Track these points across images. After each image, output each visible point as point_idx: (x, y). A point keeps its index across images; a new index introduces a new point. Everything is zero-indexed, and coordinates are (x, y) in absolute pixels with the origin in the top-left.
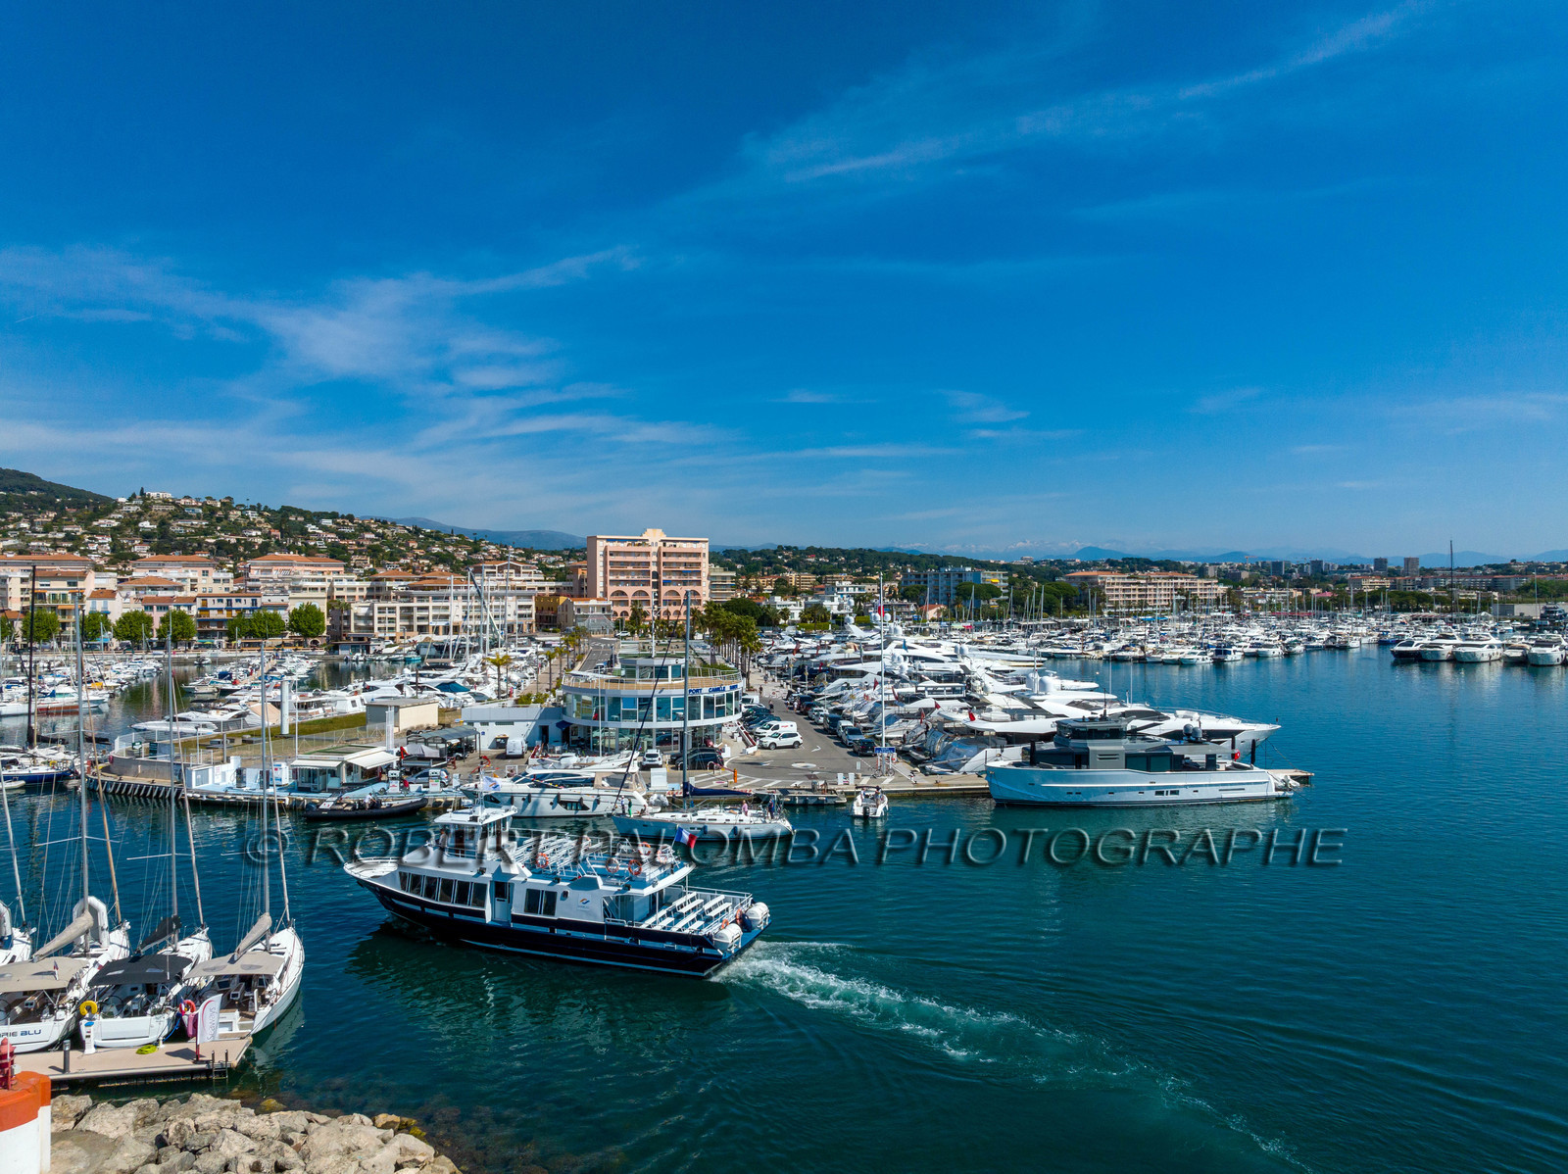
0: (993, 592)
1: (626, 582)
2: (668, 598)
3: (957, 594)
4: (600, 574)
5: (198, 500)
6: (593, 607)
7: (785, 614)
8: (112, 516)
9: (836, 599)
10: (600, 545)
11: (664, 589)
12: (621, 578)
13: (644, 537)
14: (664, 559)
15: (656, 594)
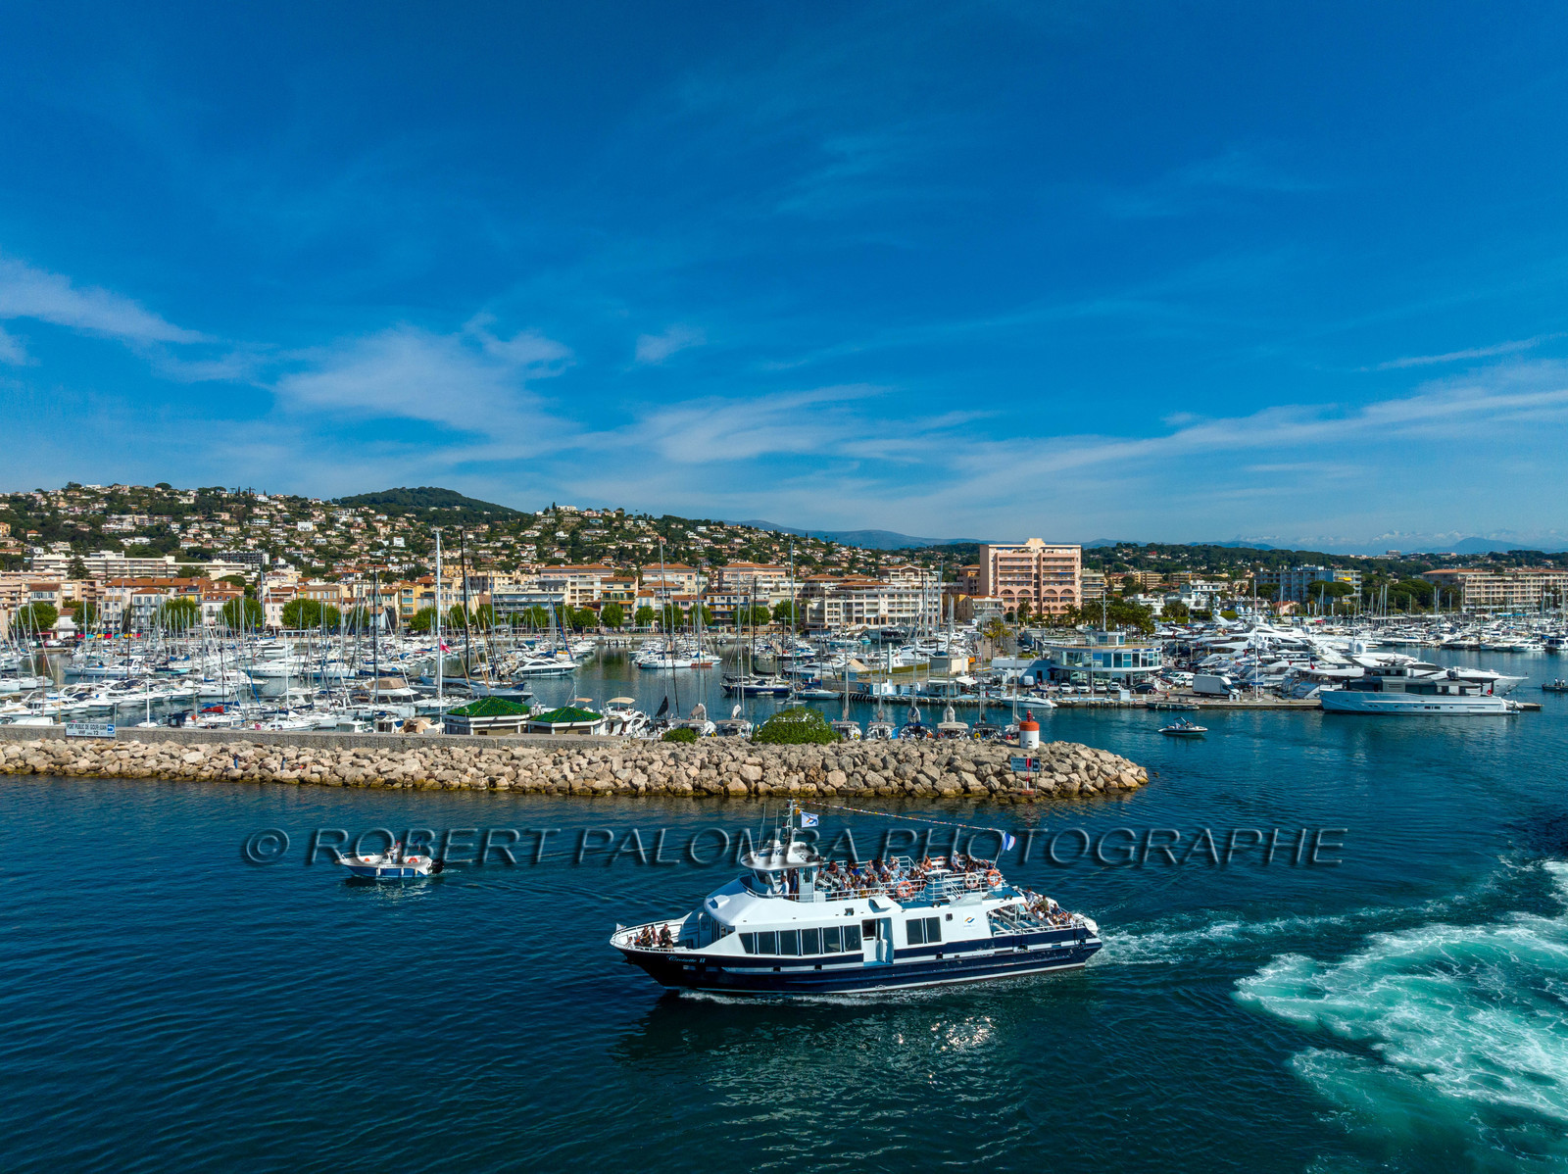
0: (1345, 589)
1: (1012, 582)
2: (1048, 595)
3: (1310, 592)
4: (991, 576)
5: (597, 512)
6: (988, 603)
7: (1150, 608)
8: (534, 527)
9: (1193, 596)
10: (992, 552)
11: (1044, 588)
12: (1009, 579)
13: (1027, 545)
14: (1043, 563)
15: (1037, 593)
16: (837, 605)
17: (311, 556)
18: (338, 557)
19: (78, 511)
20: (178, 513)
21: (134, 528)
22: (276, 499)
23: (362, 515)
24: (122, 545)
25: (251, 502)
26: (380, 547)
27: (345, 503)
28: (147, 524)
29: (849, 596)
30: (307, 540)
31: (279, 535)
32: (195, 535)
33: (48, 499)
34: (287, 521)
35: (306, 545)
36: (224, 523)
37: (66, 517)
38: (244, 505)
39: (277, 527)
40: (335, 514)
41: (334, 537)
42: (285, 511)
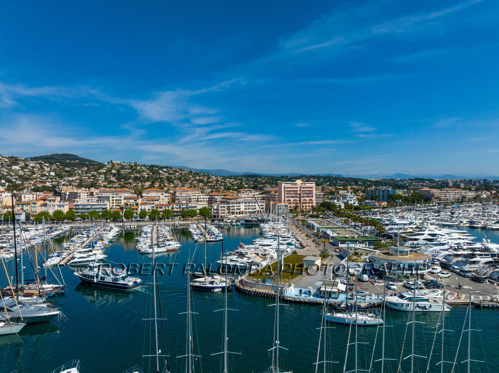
0: (400, 197)
1: (291, 197)
2: (303, 201)
4: (283, 194)
5: (127, 163)
6: (283, 205)
8: (104, 169)
10: (283, 185)
11: (302, 199)
12: (289, 195)
13: (296, 182)
14: (302, 189)
15: (300, 201)
16: (224, 207)
17: (16, 179)
18: (27, 179)
22: (4, 157)
23: (39, 164)
26: (45, 175)
27: (32, 159)
29: (228, 203)
30: (16, 173)
34: (8, 166)
35: (15, 175)
39: (4, 168)
40: (28, 163)
41: (27, 172)
42: (8, 162)
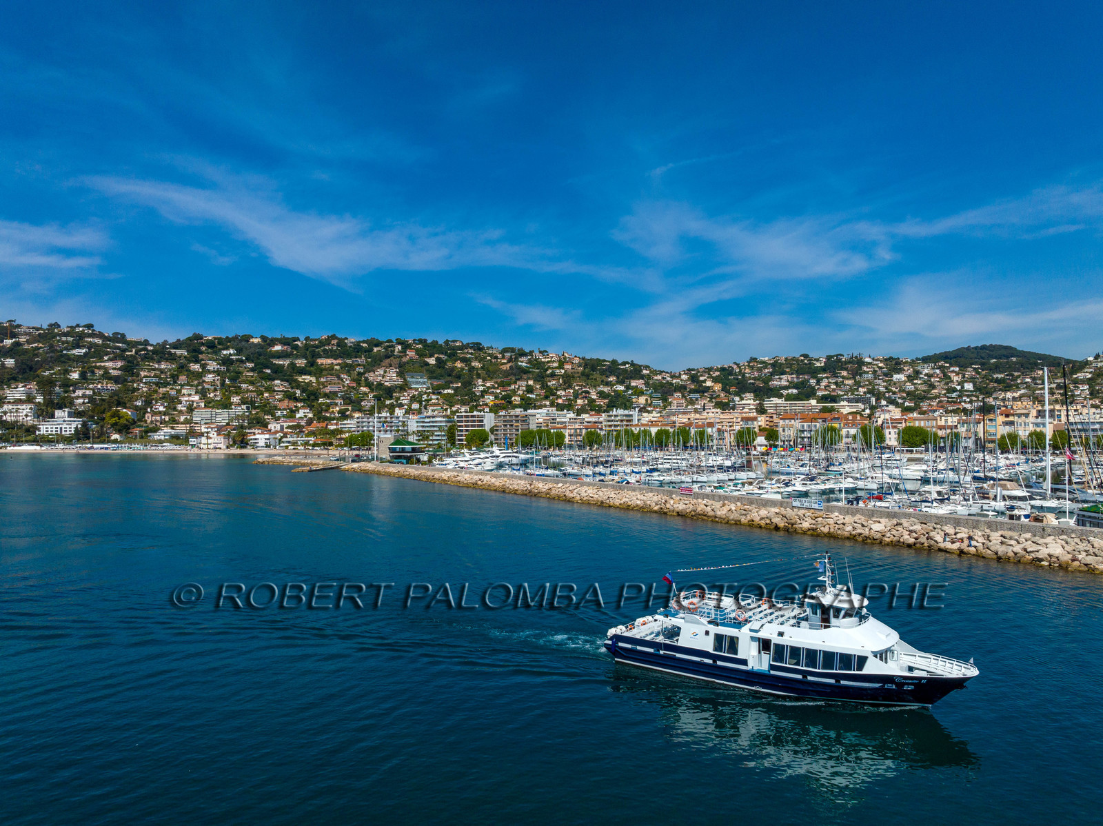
8: (1086, 370)
17: (903, 398)
18: (923, 398)
19: (756, 374)
20: (814, 372)
21: (788, 384)
22: (877, 360)
23: (939, 368)
24: (782, 394)
25: (860, 363)
26: (954, 390)
27: (926, 360)
28: (796, 380)
30: (901, 387)
31: (881, 385)
32: (825, 387)
33: (740, 368)
34: (886, 375)
35: (900, 391)
36: (843, 377)
37: (750, 378)
38: (857, 365)
39: (879, 379)
40: (919, 368)
41: (919, 384)
42: (884, 368)
